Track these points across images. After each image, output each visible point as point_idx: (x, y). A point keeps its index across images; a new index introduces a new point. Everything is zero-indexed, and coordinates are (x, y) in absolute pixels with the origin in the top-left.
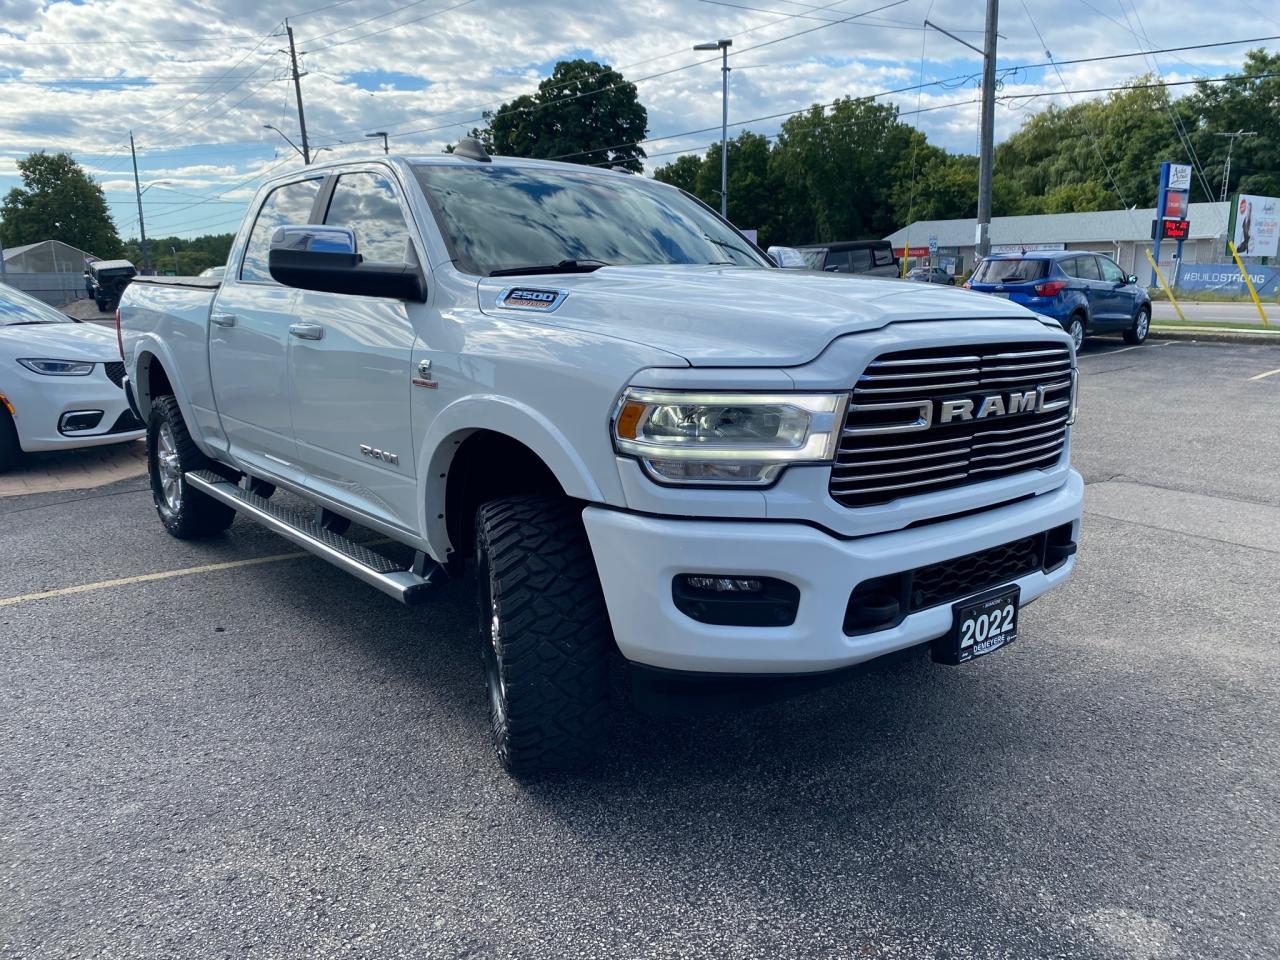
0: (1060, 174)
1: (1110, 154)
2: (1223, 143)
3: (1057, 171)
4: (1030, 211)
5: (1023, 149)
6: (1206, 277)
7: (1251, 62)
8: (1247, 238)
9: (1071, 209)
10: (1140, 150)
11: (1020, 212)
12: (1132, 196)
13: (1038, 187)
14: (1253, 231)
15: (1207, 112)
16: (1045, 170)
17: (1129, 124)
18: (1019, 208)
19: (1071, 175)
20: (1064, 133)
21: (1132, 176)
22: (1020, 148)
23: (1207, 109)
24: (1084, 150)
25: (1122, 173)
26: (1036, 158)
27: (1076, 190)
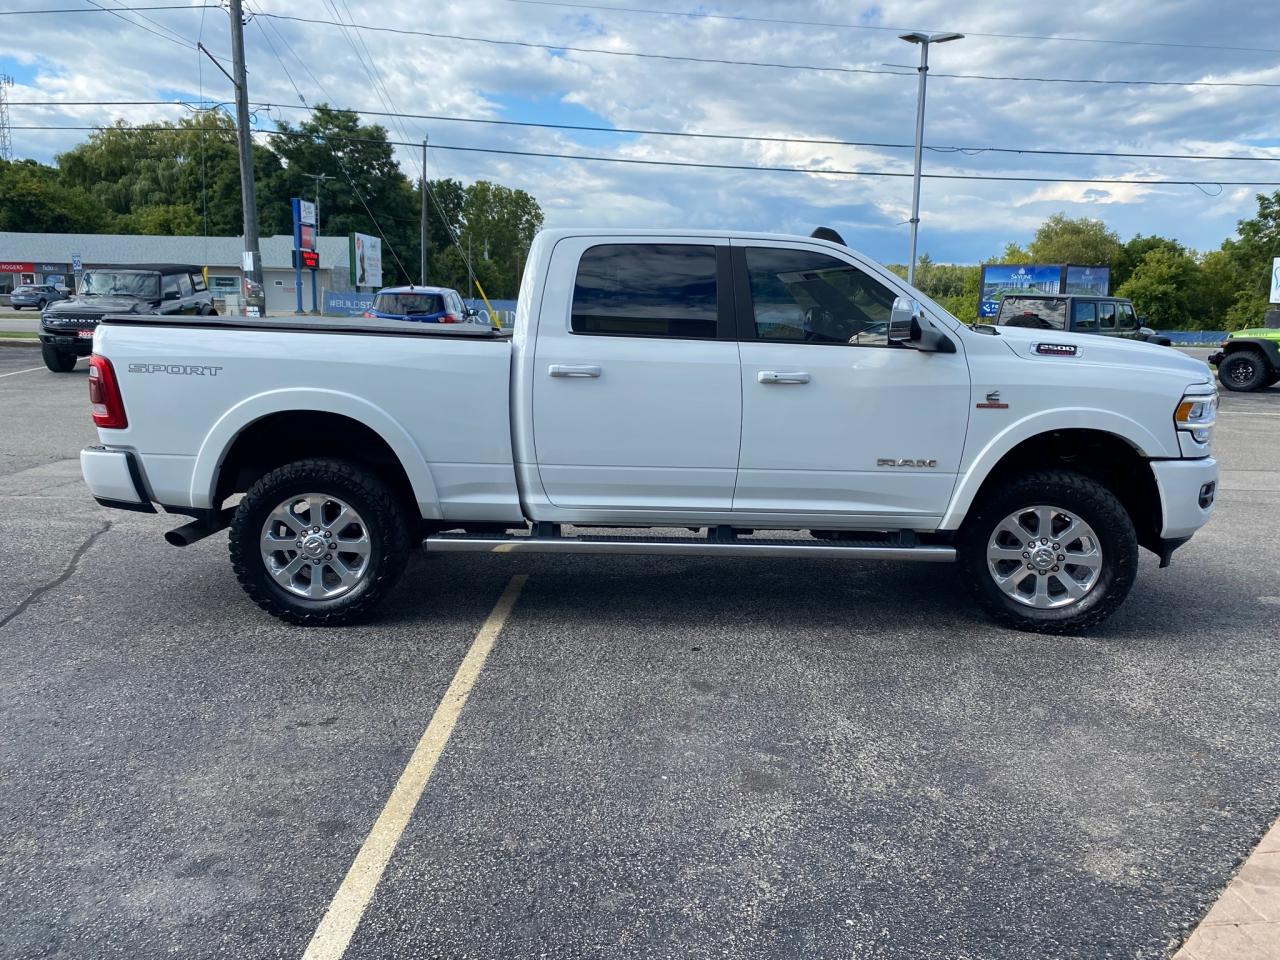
0: (145, 194)
1: (196, 180)
2: (310, 183)
3: (141, 191)
4: (122, 229)
5: (96, 163)
6: (348, 304)
7: (319, 114)
8: (364, 270)
9: (170, 232)
10: (231, 180)
11: (111, 229)
12: (229, 223)
13: (122, 205)
14: (366, 266)
15: (288, 154)
16: (127, 187)
17: (211, 152)
18: (107, 226)
19: (157, 196)
20: (141, 151)
21: (226, 204)
22: (93, 161)
23: (290, 150)
24: (167, 173)
25: (216, 201)
26: (113, 175)
27: (168, 212)
